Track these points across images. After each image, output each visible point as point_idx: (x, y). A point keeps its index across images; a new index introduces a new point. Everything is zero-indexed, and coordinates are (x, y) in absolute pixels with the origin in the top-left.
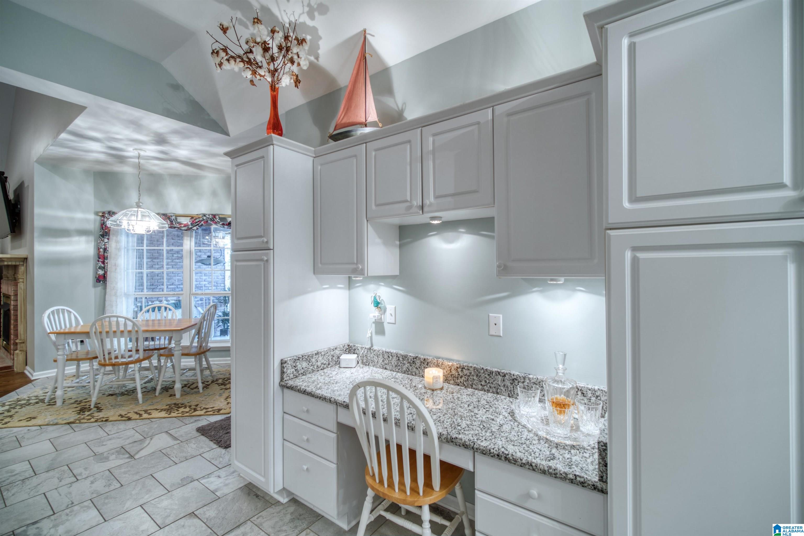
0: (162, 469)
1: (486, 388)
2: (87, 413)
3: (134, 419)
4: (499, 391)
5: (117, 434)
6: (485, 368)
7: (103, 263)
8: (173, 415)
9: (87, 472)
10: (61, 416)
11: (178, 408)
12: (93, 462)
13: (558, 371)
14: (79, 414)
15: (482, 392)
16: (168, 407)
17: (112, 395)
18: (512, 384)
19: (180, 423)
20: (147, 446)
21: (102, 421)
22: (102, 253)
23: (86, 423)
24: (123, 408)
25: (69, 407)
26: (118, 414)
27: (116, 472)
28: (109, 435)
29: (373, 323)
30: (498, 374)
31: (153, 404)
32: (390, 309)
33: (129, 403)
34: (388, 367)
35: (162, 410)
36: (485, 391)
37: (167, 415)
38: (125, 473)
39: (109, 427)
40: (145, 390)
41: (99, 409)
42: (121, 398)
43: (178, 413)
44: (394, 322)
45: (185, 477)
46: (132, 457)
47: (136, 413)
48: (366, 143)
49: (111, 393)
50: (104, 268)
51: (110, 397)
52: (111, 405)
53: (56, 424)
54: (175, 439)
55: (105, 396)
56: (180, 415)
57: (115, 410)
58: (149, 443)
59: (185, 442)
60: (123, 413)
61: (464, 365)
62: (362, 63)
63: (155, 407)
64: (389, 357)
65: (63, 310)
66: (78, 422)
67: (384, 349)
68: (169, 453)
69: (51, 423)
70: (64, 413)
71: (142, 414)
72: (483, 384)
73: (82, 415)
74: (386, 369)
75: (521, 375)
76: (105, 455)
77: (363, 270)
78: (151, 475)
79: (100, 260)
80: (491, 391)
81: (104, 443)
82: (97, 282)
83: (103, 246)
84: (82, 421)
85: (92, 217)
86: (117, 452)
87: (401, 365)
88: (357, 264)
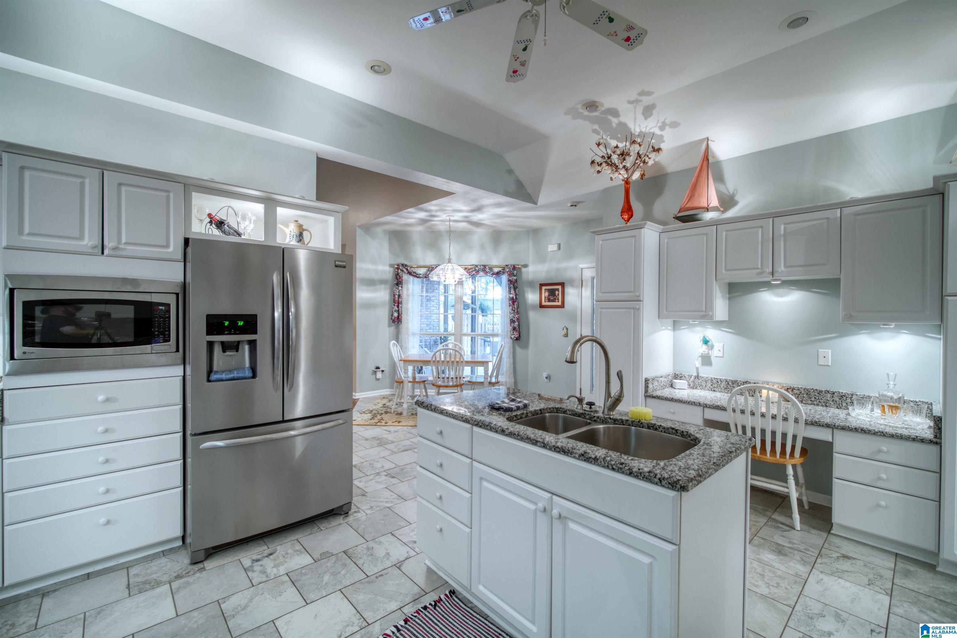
1: (815, 403)
4: (828, 404)
6: (815, 388)
7: (398, 307)
13: (890, 386)
15: (812, 406)
18: (840, 399)
22: (397, 299)
29: (700, 356)
30: (827, 392)
32: (718, 346)
34: (716, 389)
36: (814, 405)
44: (722, 356)
48: (717, 225)
50: (398, 311)
61: (795, 386)
62: (705, 163)
64: (718, 382)
67: (713, 377)
72: (812, 400)
74: (714, 391)
75: (849, 393)
77: (712, 316)
79: (395, 304)
80: (820, 405)
82: (392, 322)
83: (398, 293)
85: (387, 268)
87: (730, 388)
88: (705, 312)
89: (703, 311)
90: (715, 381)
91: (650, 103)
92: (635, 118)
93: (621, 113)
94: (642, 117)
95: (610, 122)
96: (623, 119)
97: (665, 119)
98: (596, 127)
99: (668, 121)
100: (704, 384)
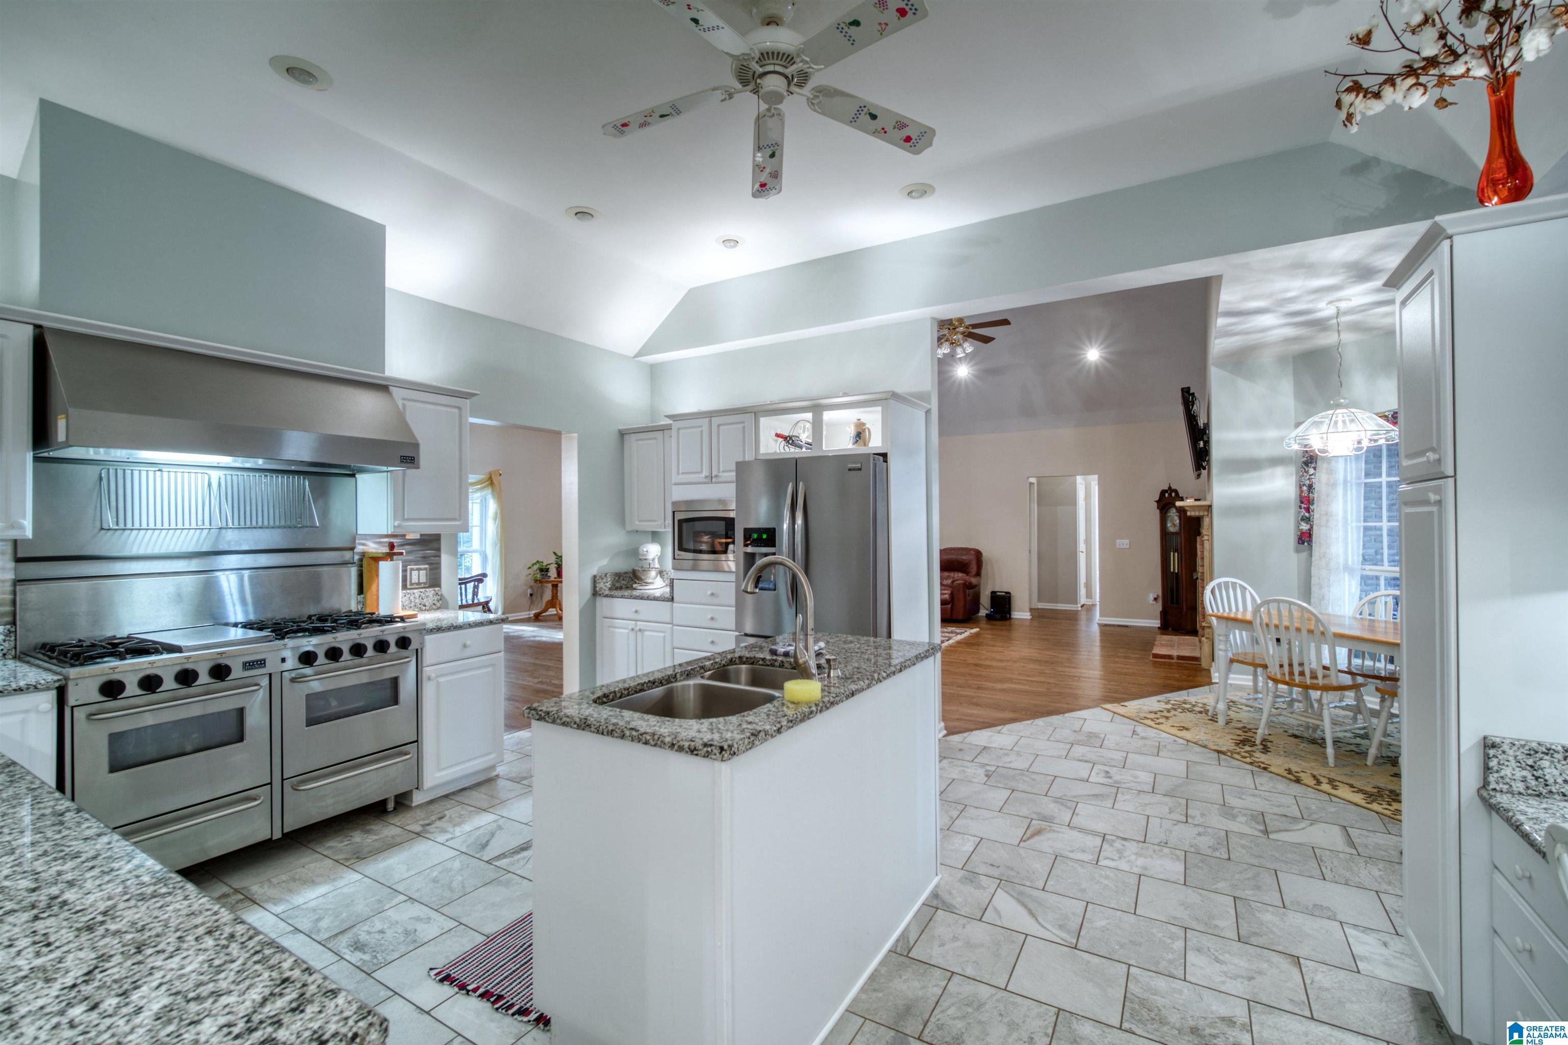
0: (1297, 872)
2: (1247, 748)
3: (1305, 785)
5: (1267, 794)
7: (1308, 510)
8: (1375, 806)
9: (1202, 820)
10: (1216, 740)
11: (1393, 799)
12: (1216, 811)
14: (1237, 744)
16: (1375, 790)
17: (1296, 736)
19: (1379, 826)
20: (1298, 830)
21: (1259, 767)
22: (1305, 494)
23: (1238, 760)
24: (1300, 762)
25: (1232, 731)
26: (1287, 766)
27: (1233, 839)
28: (1256, 789)
31: (1352, 776)
33: (1313, 757)
35: (1360, 791)
37: (1363, 803)
38: (1243, 847)
39: (1264, 780)
40: (1355, 749)
41: (1266, 750)
42: (1308, 746)
43: (1386, 809)
45: (1325, 906)
46: (1266, 832)
47: (1314, 777)
49: (1296, 733)
50: (1309, 519)
51: (1293, 739)
52: (1285, 750)
53: (1205, 747)
54: (1351, 843)
55: (1287, 734)
56: (1388, 813)
57: (1287, 759)
58: (1304, 828)
59: (1364, 859)
60: (1294, 768)
63: (1351, 782)
65: (1234, 584)
66: (1229, 754)
68: (1323, 858)
69: (1200, 743)
70: (1220, 738)
71: (1322, 783)
73: (1240, 748)
76: (1235, 811)
78: (1276, 871)
79: (1303, 506)
81: (1244, 797)
82: (1299, 543)
83: (1308, 482)
84: (1235, 756)
86: (1252, 816)
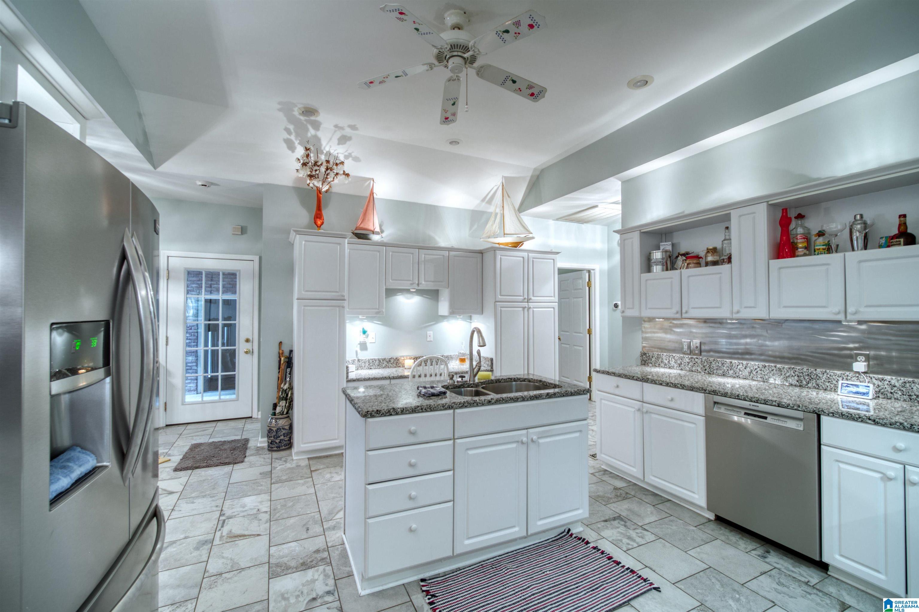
29: (359, 344)
32: (372, 335)
44: (374, 342)
48: (382, 246)
62: (372, 197)
64: (373, 361)
87: (381, 364)
88: (378, 309)
89: (377, 309)
90: (371, 361)
91: (349, 135)
92: (331, 139)
93: (321, 129)
94: (336, 142)
95: (307, 130)
96: (320, 134)
97: (353, 152)
98: (291, 127)
99: (353, 154)
100: (363, 365)
